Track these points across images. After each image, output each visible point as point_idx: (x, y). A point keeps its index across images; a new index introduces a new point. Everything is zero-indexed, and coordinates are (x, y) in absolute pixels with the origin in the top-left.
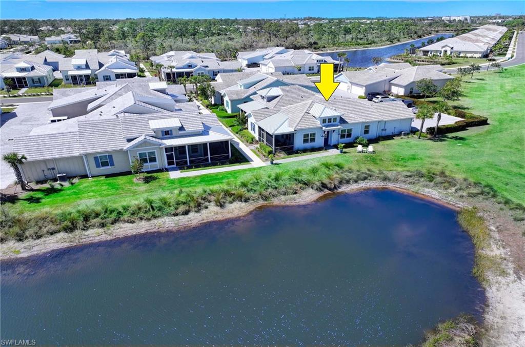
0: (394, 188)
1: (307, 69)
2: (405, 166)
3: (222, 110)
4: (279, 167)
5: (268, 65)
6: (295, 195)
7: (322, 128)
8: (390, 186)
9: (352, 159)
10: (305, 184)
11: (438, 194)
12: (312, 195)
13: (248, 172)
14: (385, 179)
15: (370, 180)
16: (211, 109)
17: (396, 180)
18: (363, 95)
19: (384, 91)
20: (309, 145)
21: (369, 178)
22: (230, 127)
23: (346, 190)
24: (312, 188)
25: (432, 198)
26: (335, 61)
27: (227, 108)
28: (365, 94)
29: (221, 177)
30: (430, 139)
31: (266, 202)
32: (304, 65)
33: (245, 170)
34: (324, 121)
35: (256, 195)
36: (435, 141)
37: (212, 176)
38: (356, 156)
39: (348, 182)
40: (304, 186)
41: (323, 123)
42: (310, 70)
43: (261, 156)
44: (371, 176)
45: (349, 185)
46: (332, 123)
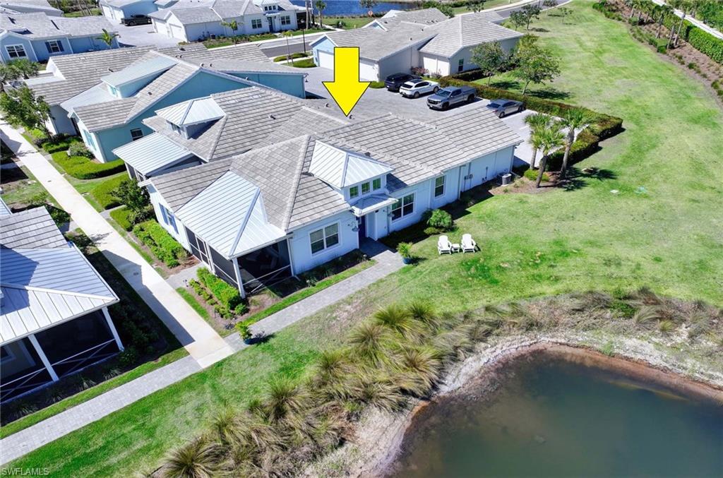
0: (557, 349)
1: (248, 26)
2: (557, 279)
3: (80, 154)
4: (271, 348)
5: (168, 21)
6: (341, 451)
7: (352, 211)
8: (546, 341)
9: (438, 280)
11: (656, 353)
12: (384, 431)
13: (185, 396)
14: (531, 326)
15: (498, 335)
16: (51, 152)
18: (377, 80)
19: (412, 69)
20: (326, 254)
21: (496, 331)
22: (108, 207)
23: (458, 384)
24: (379, 406)
25: (650, 366)
26: (296, 7)
27: (91, 149)
28: (380, 76)
29: (101, 442)
30: (556, 185)
32: (242, 17)
33: (174, 391)
34: (353, 191)
36: (568, 190)
37: (69, 451)
38: (443, 269)
39: (454, 357)
40: (356, 408)
41: (352, 195)
42: (254, 26)
43: (211, 311)
44: (497, 325)
46: (372, 192)
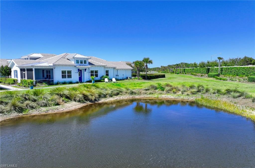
6: (57, 106)
7: (76, 66)
8: (137, 97)
10: (67, 97)
11: (172, 96)
12: (75, 105)
14: (132, 93)
15: (121, 95)
17: (140, 93)
20: (67, 80)
21: (120, 93)
24: (75, 100)
31: (21, 114)
35: (8, 108)
39: (105, 96)
40: (67, 100)
41: (76, 63)
45: (107, 99)
46: (83, 64)
